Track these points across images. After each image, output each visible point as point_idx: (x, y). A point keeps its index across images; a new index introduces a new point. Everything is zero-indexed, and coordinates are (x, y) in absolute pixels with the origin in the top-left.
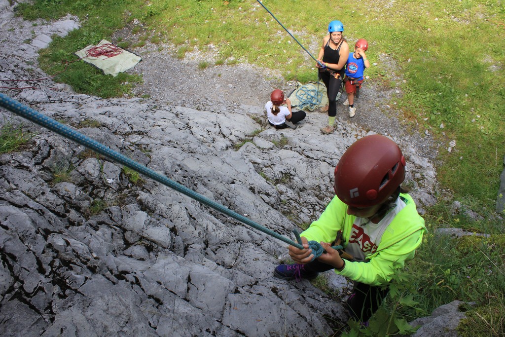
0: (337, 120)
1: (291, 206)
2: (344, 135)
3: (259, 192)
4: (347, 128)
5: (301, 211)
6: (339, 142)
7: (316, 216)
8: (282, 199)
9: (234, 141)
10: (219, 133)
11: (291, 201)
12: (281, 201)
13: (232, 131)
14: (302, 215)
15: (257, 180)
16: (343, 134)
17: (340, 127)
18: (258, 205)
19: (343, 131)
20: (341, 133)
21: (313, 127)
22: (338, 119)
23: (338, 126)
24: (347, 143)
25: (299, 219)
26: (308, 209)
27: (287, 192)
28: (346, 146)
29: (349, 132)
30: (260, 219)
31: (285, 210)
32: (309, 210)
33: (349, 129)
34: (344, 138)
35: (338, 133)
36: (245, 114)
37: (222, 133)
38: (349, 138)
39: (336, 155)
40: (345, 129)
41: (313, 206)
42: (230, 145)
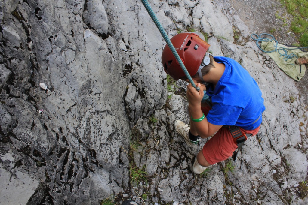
0: (298, 96)
1: (155, 133)
2: (292, 114)
3: (132, 81)
4: (301, 111)
5: (160, 151)
6: (282, 115)
7: (171, 174)
8: (157, 114)
9: (194, 26)
10: (189, 8)
11: (164, 127)
12: (152, 115)
13: (204, 18)
14: (152, 157)
15: (151, 66)
16: (292, 112)
17: (296, 104)
18: (95, 91)
19: (295, 110)
20: (291, 110)
21: (274, 83)
22: (300, 97)
23: (295, 102)
24: (288, 123)
25: (144, 159)
26: (171, 155)
27: (176, 112)
28: (285, 124)
29: (299, 115)
30: (64, 112)
31: (141, 131)
32: (170, 160)
33: (301, 113)
34: (290, 116)
35: (289, 108)
36: (231, 24)
37: (192, 10)
38: (294, 120)
39: (269, 123)
40: (298, 110)
41: (183, 157)
42: (186, 24)
